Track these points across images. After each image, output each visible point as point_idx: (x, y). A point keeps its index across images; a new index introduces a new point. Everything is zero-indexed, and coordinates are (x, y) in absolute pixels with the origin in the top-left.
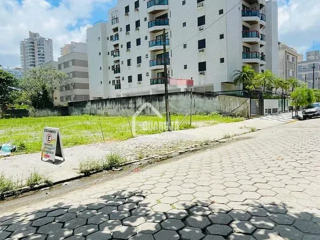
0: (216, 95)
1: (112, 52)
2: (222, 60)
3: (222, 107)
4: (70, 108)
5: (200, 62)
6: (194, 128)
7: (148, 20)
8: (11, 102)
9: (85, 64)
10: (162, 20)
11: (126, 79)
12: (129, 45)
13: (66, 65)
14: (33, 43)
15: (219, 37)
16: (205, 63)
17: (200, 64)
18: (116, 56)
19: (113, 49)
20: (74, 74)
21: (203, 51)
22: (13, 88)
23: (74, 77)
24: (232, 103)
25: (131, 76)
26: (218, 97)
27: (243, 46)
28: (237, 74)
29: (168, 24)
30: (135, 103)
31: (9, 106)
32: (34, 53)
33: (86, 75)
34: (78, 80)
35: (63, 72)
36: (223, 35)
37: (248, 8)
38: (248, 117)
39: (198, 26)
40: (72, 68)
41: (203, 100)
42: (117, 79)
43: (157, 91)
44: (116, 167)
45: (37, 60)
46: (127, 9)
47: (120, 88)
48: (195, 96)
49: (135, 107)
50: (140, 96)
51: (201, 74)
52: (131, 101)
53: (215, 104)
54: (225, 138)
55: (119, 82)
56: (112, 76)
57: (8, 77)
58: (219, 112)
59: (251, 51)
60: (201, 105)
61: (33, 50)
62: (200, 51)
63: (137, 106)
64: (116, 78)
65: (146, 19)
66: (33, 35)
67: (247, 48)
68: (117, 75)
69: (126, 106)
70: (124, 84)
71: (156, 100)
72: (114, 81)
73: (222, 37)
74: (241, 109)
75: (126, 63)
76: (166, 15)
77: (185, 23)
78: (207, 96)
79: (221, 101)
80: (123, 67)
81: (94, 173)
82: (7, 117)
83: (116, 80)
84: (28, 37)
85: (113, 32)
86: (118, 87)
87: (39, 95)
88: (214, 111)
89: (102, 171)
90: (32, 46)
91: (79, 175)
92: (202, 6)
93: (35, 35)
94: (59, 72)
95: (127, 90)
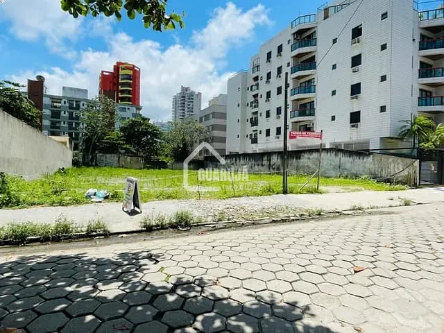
0: (370, 154)
1: (252, 103)
2: (383, 109)
3: (376, 170)
4: (205, 162)
5: (352, 111)
6: (321, 193)
7: (291, 65)
8: (157, 154)
9: (223, 116)
10: (308, 64)
11: (264, 133)
12: (269, 94)
13: (207, 117)
14: (184, 97)
15: (379, 79)
16: (358, 113)
17: (351, 114)
18: (255, 107)
19: (253, 99)
20: (214, 127)
21: (357, 98)
22: (159, 141)
23: (213, 130)
24: (392, 165)
25: (269, 130)
26: (372, 156)
27: (420, 90)
28: (405, 126)
29: (315, 68)
30: (270, 160)
31: (154, 157)
32: (184, 107)
33: (223, 128)
34: (216, 133)
35: (203, 125)
36: (385, 76)
37: (431, 38)
38: (415, 186)
39: (352, 67)
40: (213, 121)
41: (351, 159)
42: (255, 133)
43: (298, 147)
44: (182, 227)
45: (186, 113)
46: (269, 55)
47: (257, 143)
48: (341, 154)
49: (270, 165)
50: (275, 153)
51: (353, 126)
52: (265, 158)
53: (368, 165)
54: (353, 210)
55: (256, 135)
56: (250, 129)
57: (155, 130)
58: (372, 176)
59: (434, 95)
60: (348, 166)
61: (184, 103)
62: (353, 98)
63: (272, 164)
64: (254, 131)
65: (289, 64)
66: (185, 89)
67: (426, 92)
68: (255, 128)
69: (260, 163)
70: (262, 138)
71: (293, 158)
72: (251, 135)
73: (383, 78)
74: (405, 173)
75: (264, 114)
76: (313, 58)
77: (335, 65)
78: (356, 155)
79: (376, 162)
80: (262, 120)
81: (157, 230)
82: (149, 168)
83: (253, 133)
84: (179, 91)
85: (253, 81)
86: (255, 141)
87: (179, 147)
88: (366, 174)
89: (167, 228)
90: (183, 100)
91: (140, 229)
92: (358, 42)
93: (187, 89)
94: (198, 125)
95: (263, 145)
